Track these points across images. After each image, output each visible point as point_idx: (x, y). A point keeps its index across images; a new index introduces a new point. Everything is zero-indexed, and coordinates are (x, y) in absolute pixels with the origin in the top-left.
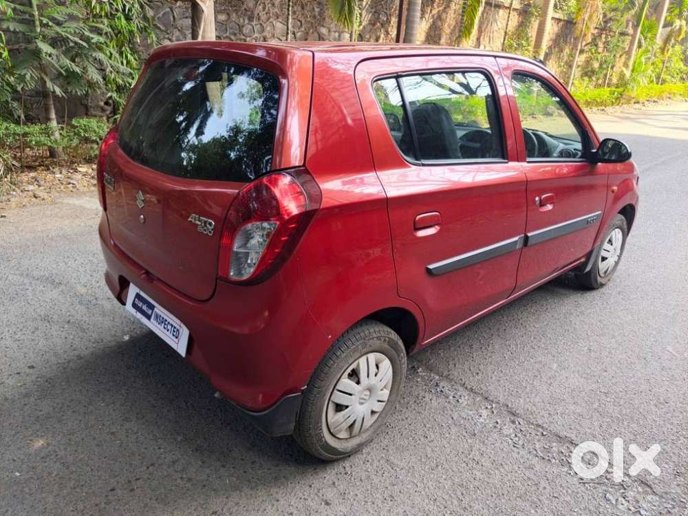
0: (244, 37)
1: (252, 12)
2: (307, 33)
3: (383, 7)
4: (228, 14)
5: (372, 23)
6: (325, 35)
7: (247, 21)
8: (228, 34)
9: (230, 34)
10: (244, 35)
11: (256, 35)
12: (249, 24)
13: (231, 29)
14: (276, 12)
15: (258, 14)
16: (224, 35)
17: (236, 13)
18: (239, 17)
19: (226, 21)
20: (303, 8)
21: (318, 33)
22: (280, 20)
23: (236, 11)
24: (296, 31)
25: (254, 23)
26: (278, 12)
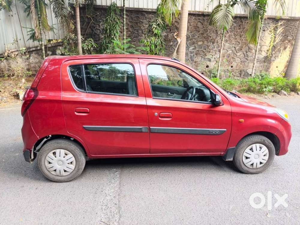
0: (209, 50)
1: (214, 40)
2: (242, 47)
3: (290, 33)
4: (203, 42)
5: (283, 41)
6: (253, 48)
7: (211, 44)
8: (202, 49)
9: (203, 49)
10: (209, 49)
11: (216, 49)
12: (212, 45)
13: (204, 47)
14: (226, 39)
15: (217, 41)
16: (201, 50)
17: (207, 41)
18: (208, 42)
19: (202, 44)
20: (241, 37)
21: (248, 47)
22: (228, 43)
23: (207, 40)
24: (236, 47)
25: (214, 45)
26: (228, 39)
